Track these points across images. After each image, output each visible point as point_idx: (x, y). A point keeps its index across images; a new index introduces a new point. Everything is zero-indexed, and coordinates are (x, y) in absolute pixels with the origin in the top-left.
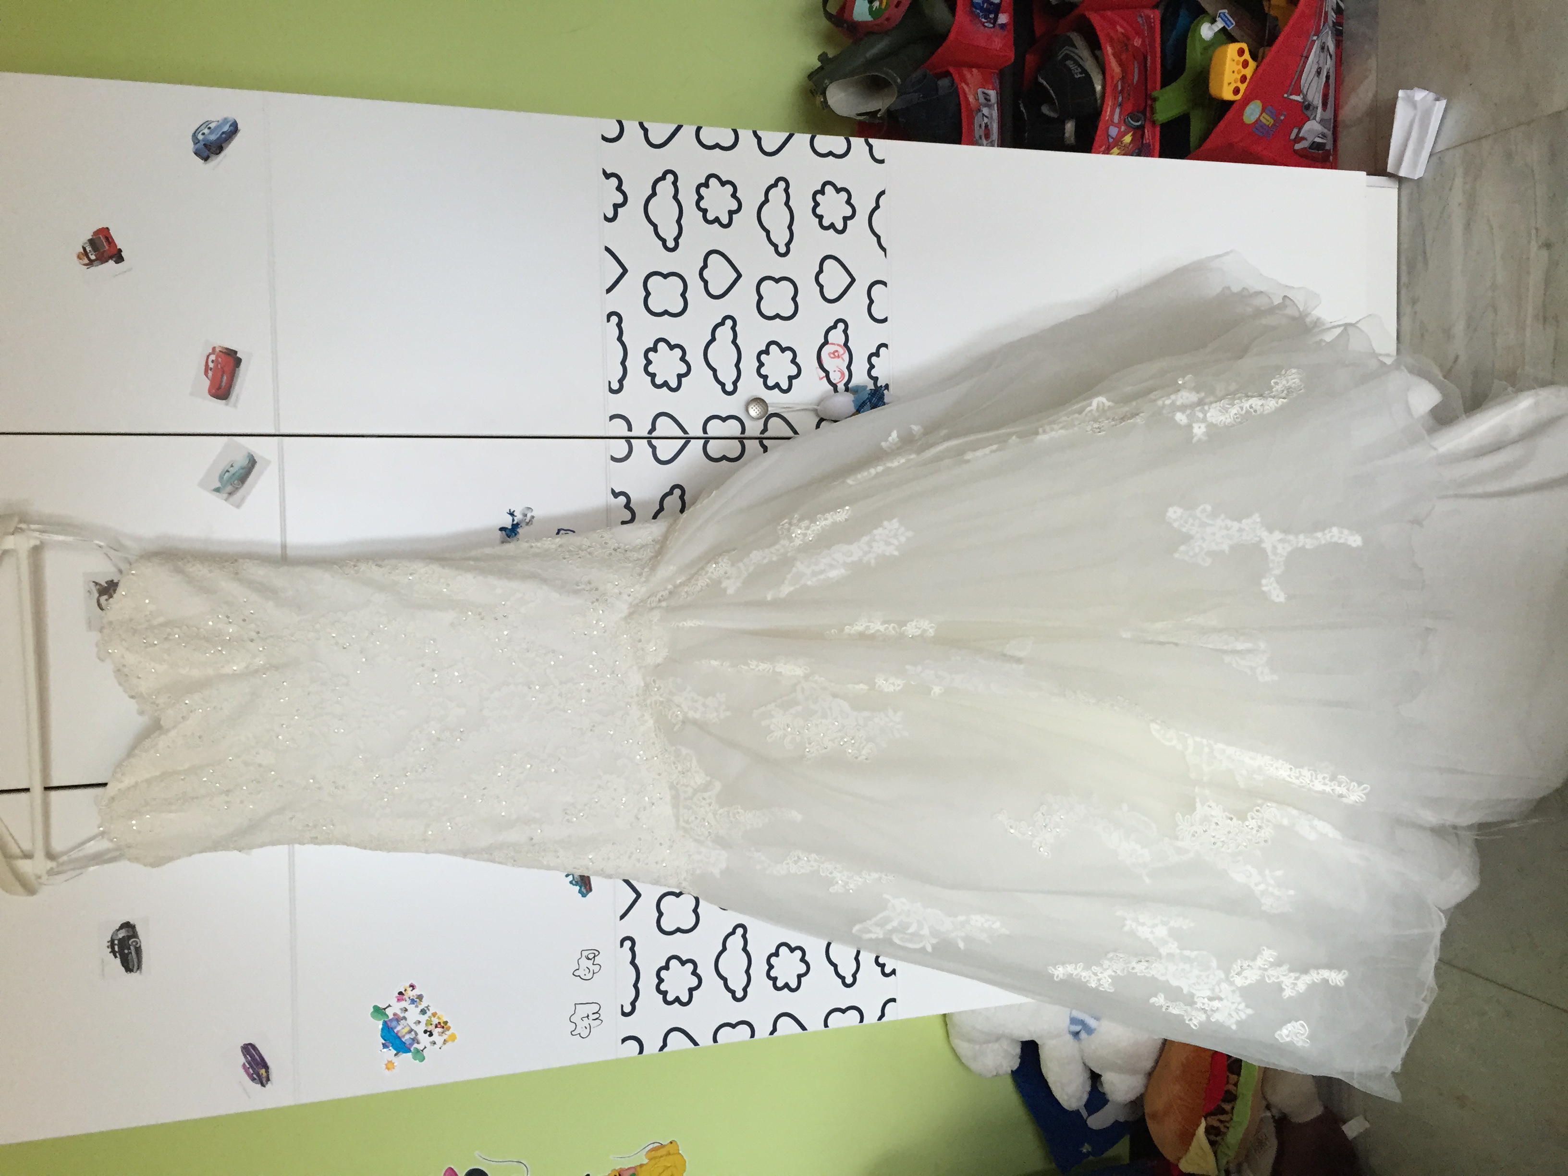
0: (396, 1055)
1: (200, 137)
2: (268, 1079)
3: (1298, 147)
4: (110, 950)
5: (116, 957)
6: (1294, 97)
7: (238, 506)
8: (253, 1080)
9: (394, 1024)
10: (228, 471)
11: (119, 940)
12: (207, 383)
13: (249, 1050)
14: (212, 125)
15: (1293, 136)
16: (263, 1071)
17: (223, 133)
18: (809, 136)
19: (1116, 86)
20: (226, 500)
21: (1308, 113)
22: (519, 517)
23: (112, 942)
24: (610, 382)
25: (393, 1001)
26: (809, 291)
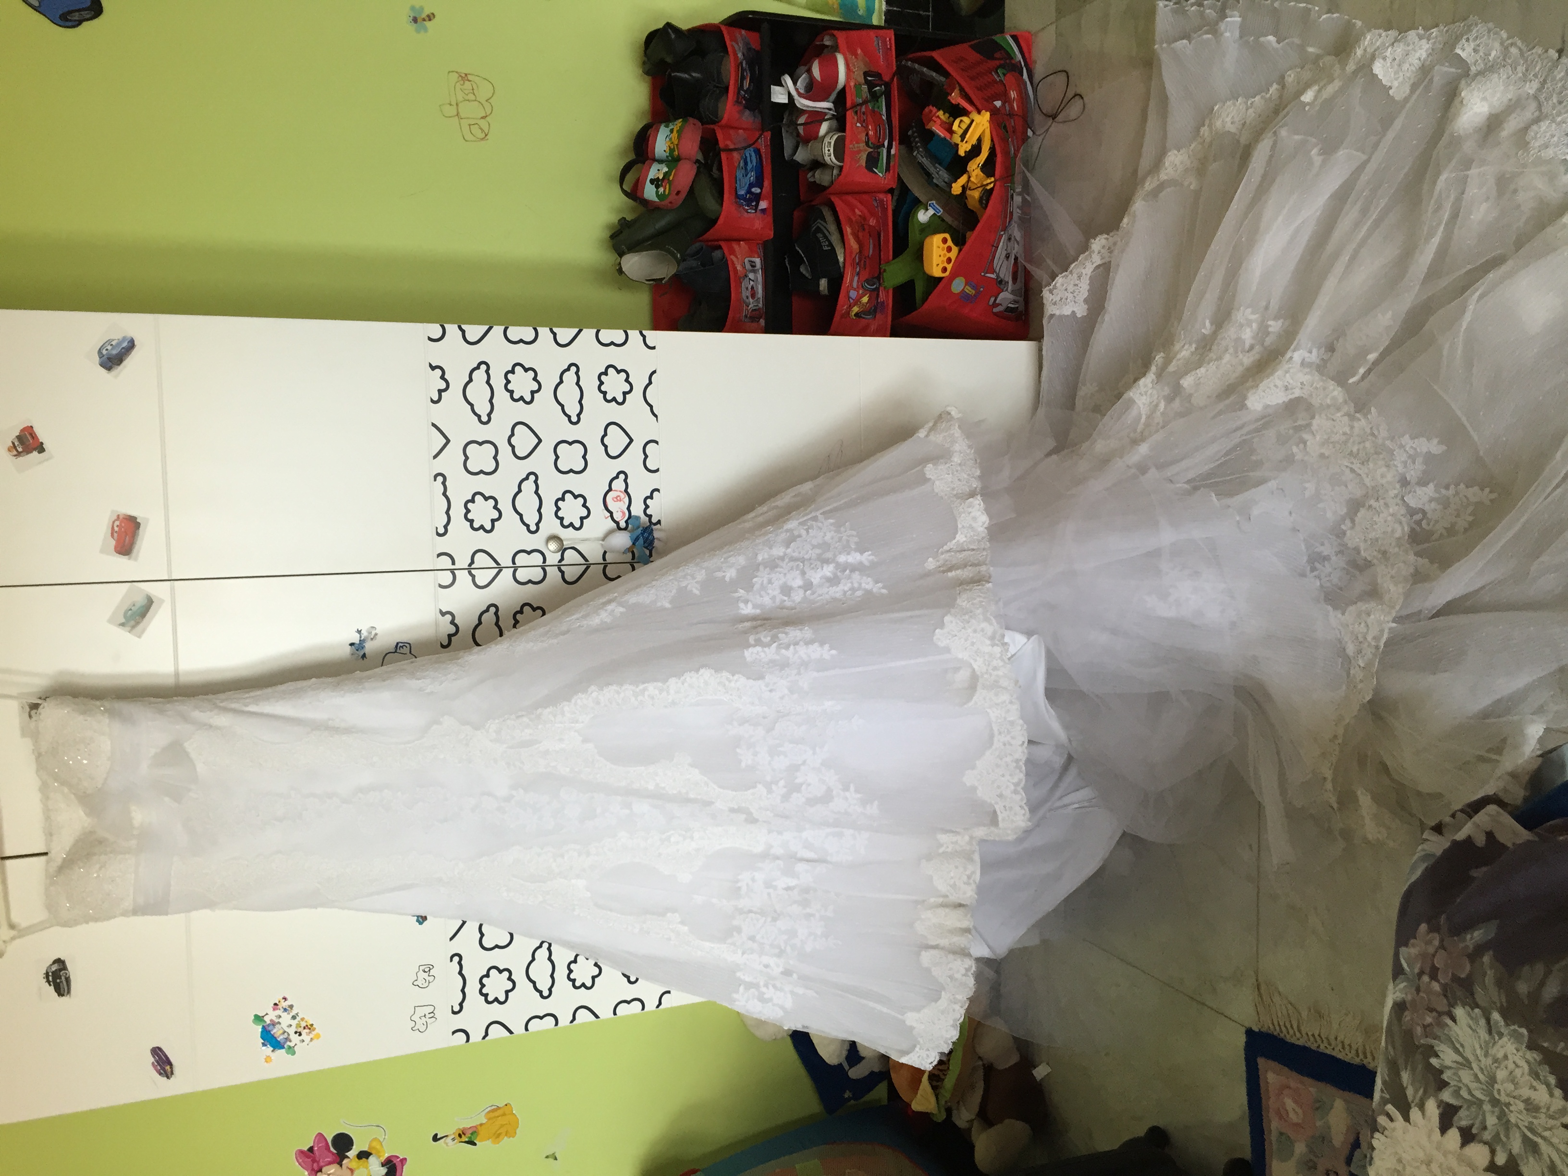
0: (273, 1051)
1: (104, 352)
2: (172, 1073)
3: (995, 310)
4: (45, 980)
5: (50, 985)
6: (989, 275)
7: (139, 637)
8: (160, 1074)
9: (270, 1028)
10: (131, 610)
11: (53, 973)
12: (113, 543)
13: (157, 1052)
14: (114, 343)
15: (991, 302)
16: (168, 1068)
17: (123, 348)
18: (595, 330)
19: (854, 259)
20: (130, 632)
21: (1002, 286)
22: (364, 634)
23: (47, 974)
24: (437, 528)
25: (270, 1010)
26: (596, 452)
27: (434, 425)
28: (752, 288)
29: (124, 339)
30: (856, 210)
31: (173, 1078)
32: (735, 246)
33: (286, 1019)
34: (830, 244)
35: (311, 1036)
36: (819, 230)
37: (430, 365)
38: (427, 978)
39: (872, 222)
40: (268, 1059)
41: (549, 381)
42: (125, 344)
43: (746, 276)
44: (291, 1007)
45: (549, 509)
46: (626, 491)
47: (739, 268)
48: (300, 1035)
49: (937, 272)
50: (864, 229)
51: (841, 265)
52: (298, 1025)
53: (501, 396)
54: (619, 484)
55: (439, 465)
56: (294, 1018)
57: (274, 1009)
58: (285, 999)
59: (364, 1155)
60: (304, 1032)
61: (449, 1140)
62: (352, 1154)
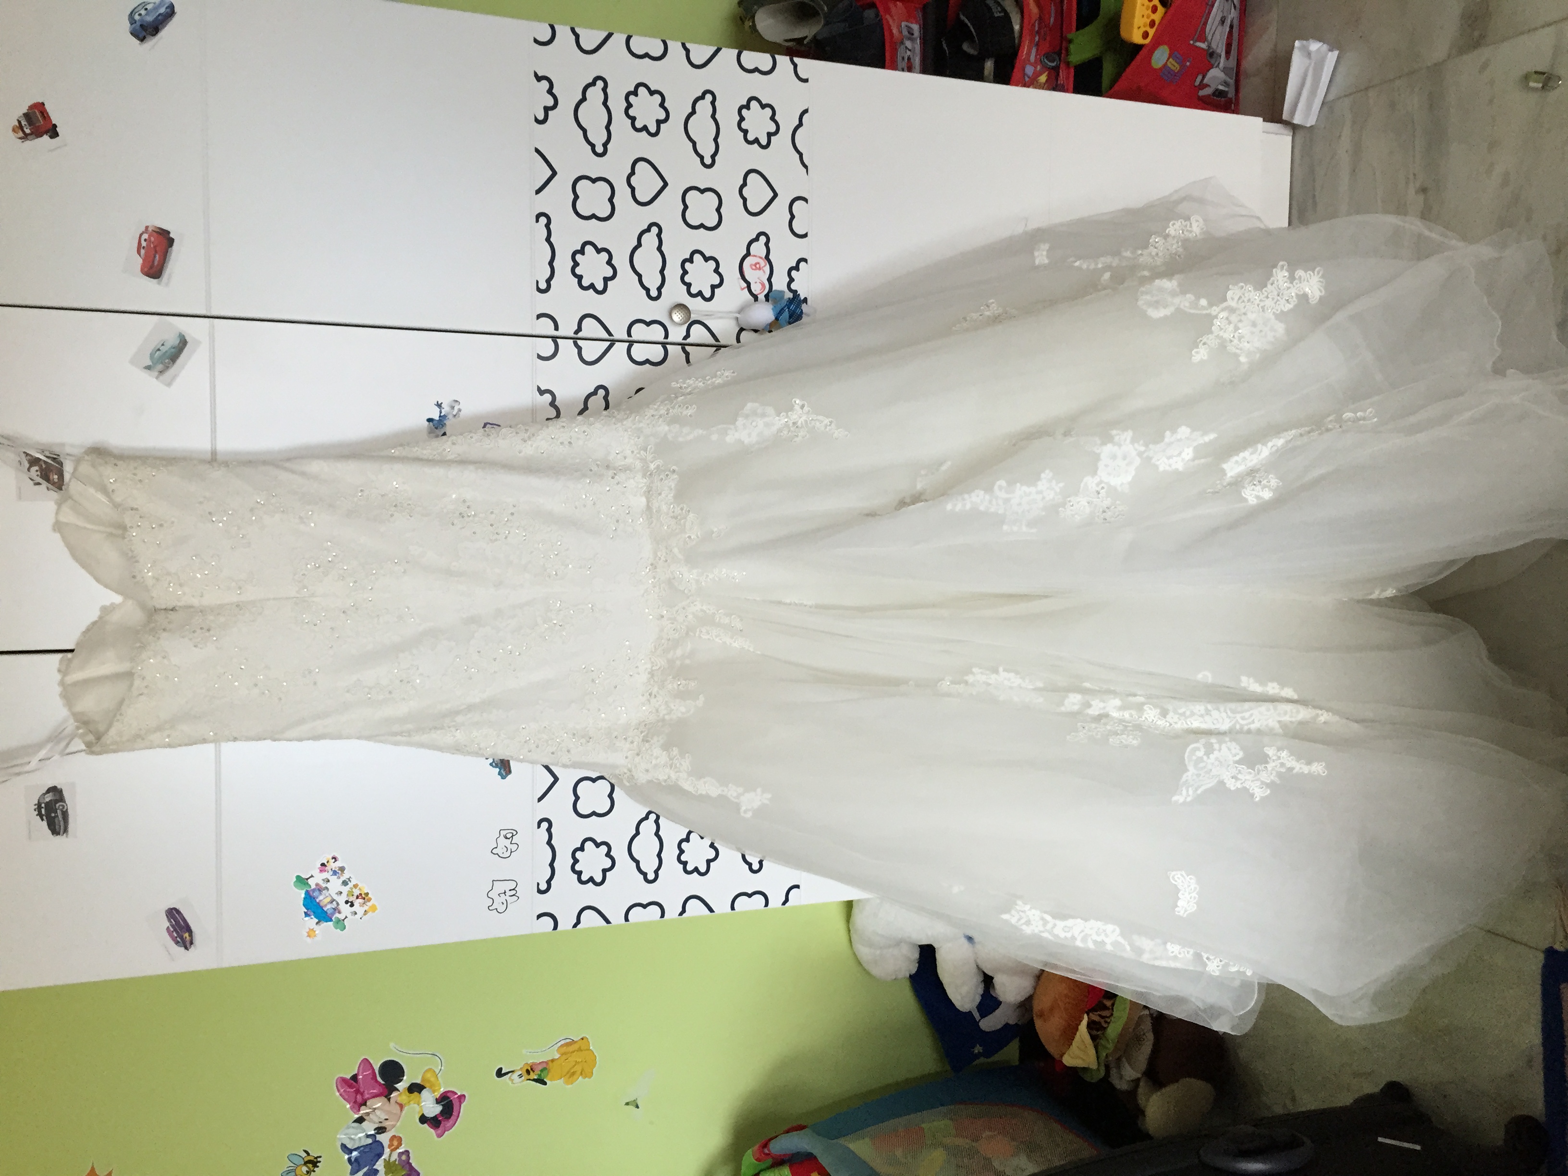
0: (317, 923)
1: (137, 17)
2: (191, 943)
3: (1202, 93)
4: (37, 813)
5: (42, 820)
6: (1199, 44)
7: (169, 385)
8: (177, 943)
9: (316, 894)
10: (159, 350)
11: (47, 804)
12: (140, 261)
13: (173, 914)
14: (149, 7)
15: (1197, 83)
16: (187, 935)
17: (160, 15)
18: (737, 51)
19: (1034, 25)
20: (157, 378)
21: (1212, 61)
22: (446, 409)
23: (39, 806)
24: (537, 282)
25: (316, 872)
26: (733, 202)
27: (537, 151)
29: (161, 3)
31: (192, 949)
32: (891, 5)
33: (335, 884)
35: (366, 908)
37: (536, 75)
38: (509, 846)
40: (311, 933)
41: (679, 109)
42: (162, 10)
43: (902, 43)
44: (342, 869)
45: (673, 272)
46: (767, 257)
47: (895, 31)
48: (352, 905)
49: (1136, 38)
52: (351, 893)
53: (620, 123)
54: (758, 248)
55: (543, 202)
56: (345, 883)
57: (321, 871)
58: (335, 858)
59: (416, 1088)
60: (357, 903)
61: (515, 1076)
62: (402, 1086)
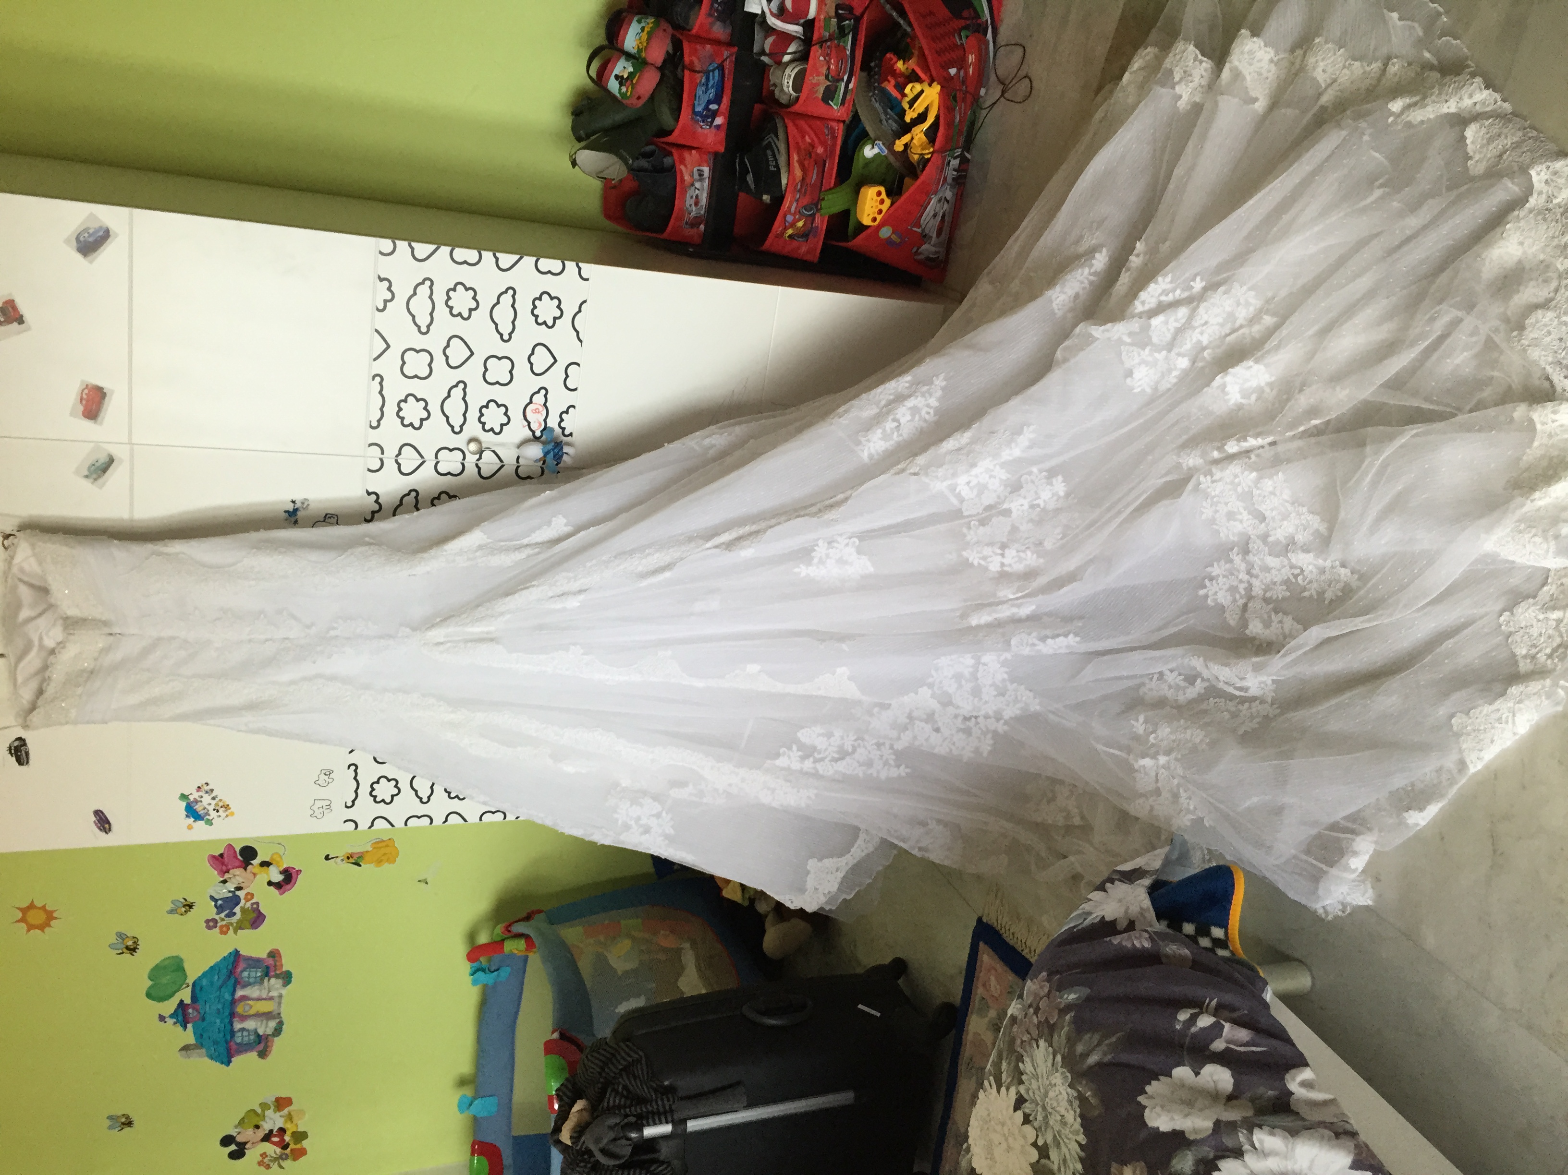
0: (194, 821)
1: (82, 239)
2: (110, 830)
3: (917, 258)
4: (8, 751)
5: (12, 756)
6: (915, 229)
7: (100, 488)
9: (194, 804)
10: (94, 465)
11: (15, 747)
12: (81, 408)
13: (98, 814)
14: (90, 231)
15: (914, 251)
17: (99, 237)
18: (535, 259)
19: (797, 184)
20: (92, 483)
21: (926, 239)
22: (298, 505)
23: (10, 748)
24: (371, 421)
25: (194, 791)
26: (522, 367)
27: (377, 331)
28: (697, 196)
29: (101, 228)
30: (807, 138)
31: (110, 834)
32: (686, 155)
33: (206, 799)
34: (777, 166)
35: (227, 813)
36: (769, 146)
37: (379, 277)
38: (327, 780)
39: (820, 150)
40: (190, 827)
41: (486, 300)
42: (101, 233)
43: (693, 185)
44: (212, 790)
45: (473, 414)
46: (545, 405)
47: (687, 178)
48: (218, 811)
49: (866, 221)
50: (810, 157)
51: (783, 188)
52: (216, 805)
53: (441, 311)
54: (539, 399)
55: (378, 367)
56: (214, 798)
57: (198, 791)
58: (207, 784)
59: (265, 864)
60: (221, 810)
61: (339, 860)
62: (256, 862)
